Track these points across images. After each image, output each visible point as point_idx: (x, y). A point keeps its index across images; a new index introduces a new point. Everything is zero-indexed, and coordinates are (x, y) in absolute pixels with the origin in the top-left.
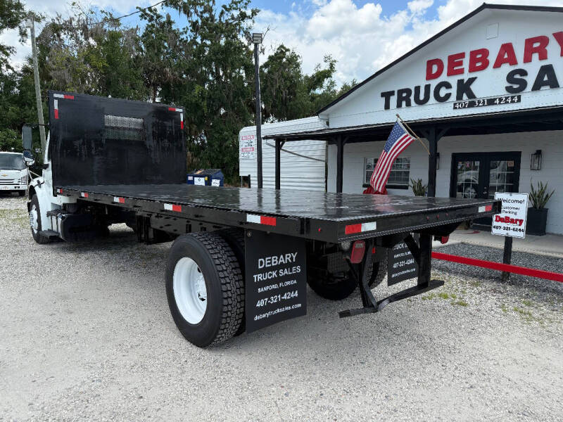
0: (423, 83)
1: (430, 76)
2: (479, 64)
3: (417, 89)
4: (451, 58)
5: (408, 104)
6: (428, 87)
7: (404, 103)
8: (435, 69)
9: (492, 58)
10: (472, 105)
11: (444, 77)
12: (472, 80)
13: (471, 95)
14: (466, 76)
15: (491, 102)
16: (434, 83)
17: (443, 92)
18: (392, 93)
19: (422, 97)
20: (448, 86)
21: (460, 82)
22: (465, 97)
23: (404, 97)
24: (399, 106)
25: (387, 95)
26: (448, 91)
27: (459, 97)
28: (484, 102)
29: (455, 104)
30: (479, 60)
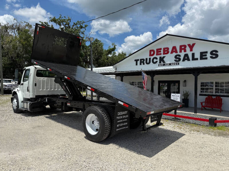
0: (148, 57)
1: (151, 55)
2: (166, 52)
3: (147, 59)
4: (157, 50)
5: (144, 64)
6: (150, 59)
7: (142, 63)
8: (152, 53)
9: (170, 50)
10: (164, 65)
11: (155, 56)
12: (164, 57)
13: (164, 62)
14: (162, 56)
15: (170, 64)
16: (152, 57)
17: (155, 60)
18: (138, 60)
19: (148, 62)
20: (156, 58)
21: (160, 57)
22: (162, 62)
23: (142, 61)
24: (141, 64)
25: (136, 61)
26: (157, 60)
27: (160, 62)
28: (168, 64)
29: (159, 65)
30: (166, 51)
